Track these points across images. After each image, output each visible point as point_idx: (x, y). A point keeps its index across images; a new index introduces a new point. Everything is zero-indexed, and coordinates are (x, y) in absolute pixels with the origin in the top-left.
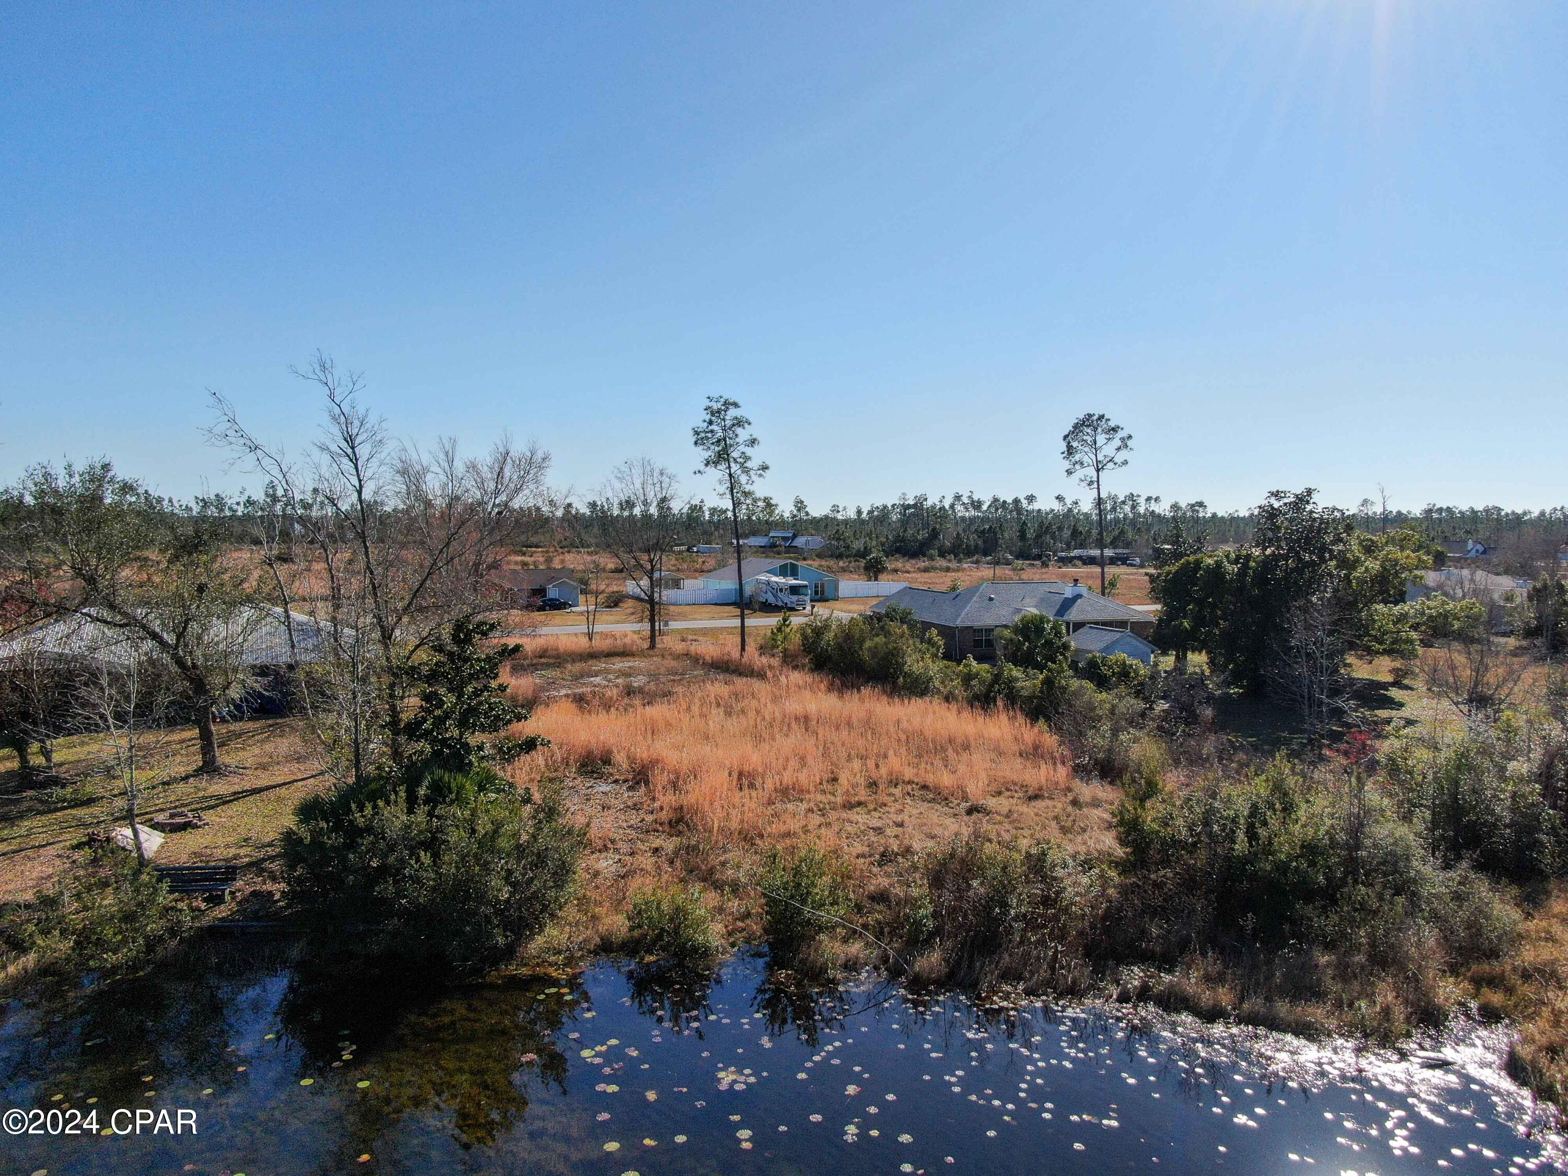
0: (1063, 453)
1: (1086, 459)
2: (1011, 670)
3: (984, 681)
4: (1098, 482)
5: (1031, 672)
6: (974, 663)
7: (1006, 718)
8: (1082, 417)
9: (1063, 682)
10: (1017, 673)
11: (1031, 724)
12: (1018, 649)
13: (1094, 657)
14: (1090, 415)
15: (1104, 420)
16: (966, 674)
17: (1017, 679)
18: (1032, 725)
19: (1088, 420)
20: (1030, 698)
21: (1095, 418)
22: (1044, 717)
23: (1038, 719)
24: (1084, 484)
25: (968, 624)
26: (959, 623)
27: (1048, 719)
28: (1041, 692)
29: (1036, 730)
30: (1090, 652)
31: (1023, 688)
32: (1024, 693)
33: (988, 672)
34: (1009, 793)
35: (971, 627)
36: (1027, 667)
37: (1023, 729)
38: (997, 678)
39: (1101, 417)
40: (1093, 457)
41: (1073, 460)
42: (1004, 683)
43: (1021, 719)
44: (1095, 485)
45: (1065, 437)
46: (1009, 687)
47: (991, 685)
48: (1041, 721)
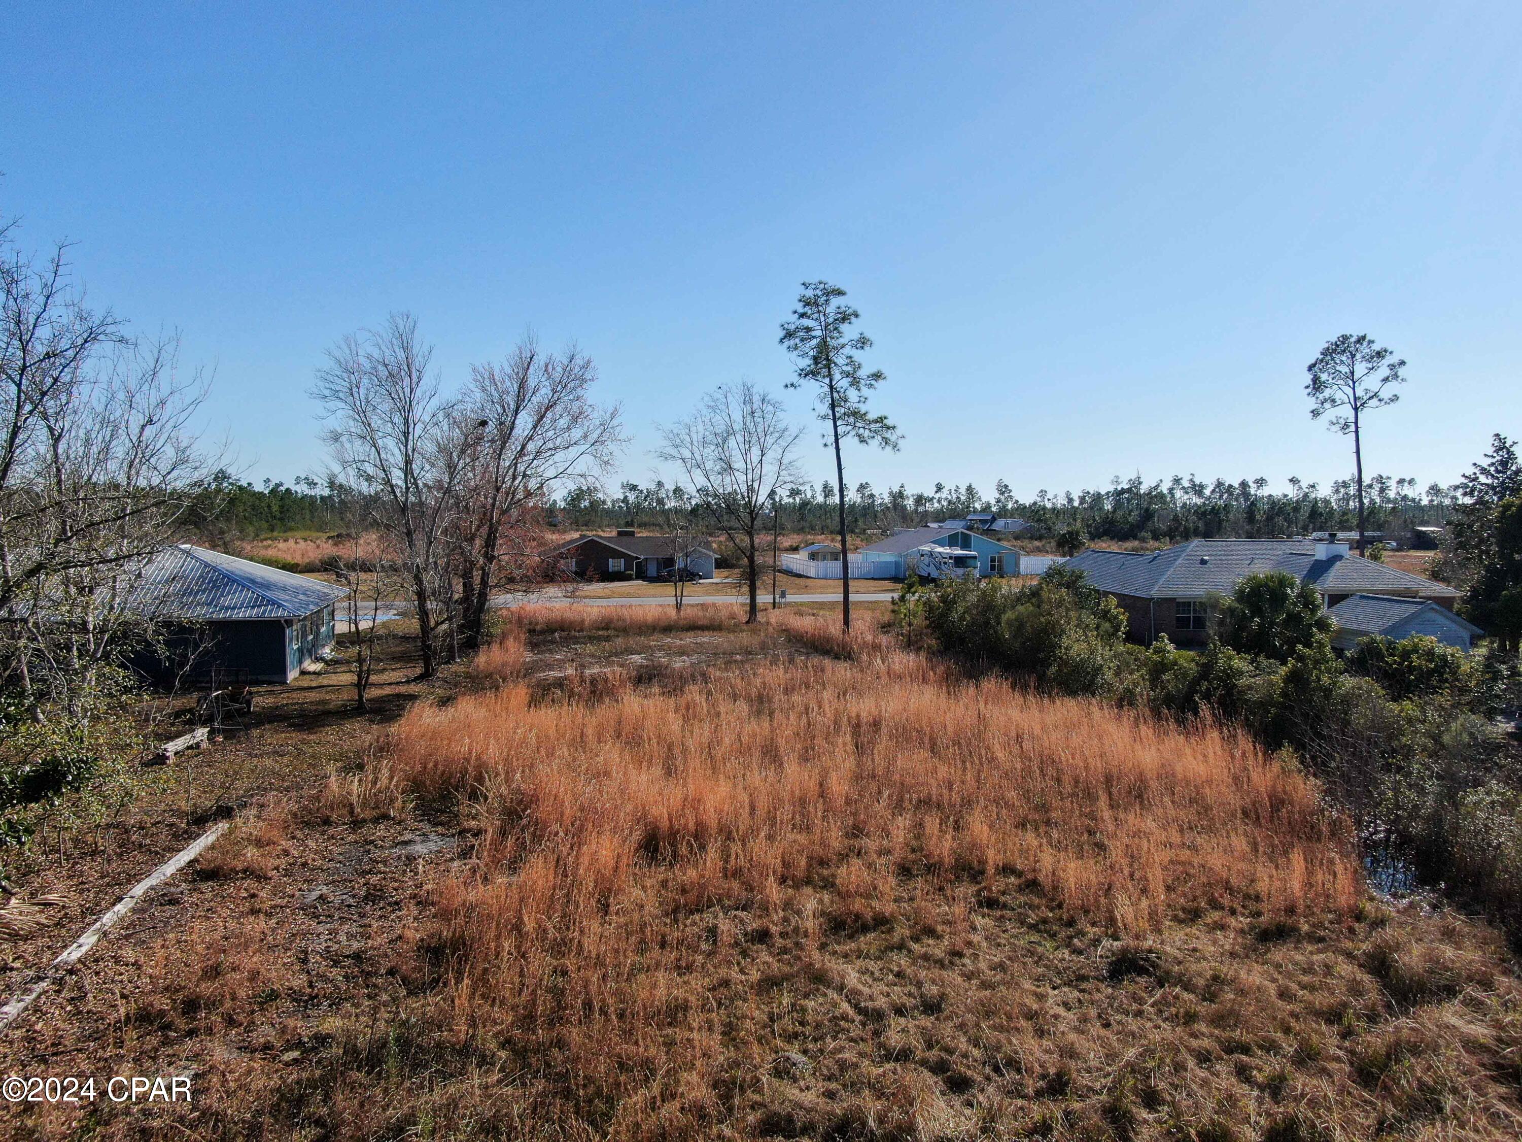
0: (1307, 387)
1: (1339, 396)
2: (1230, 658)
3: (1185, 675)
4: (1356, 423)
5: (1264, 661)
6: (1171, 647)
7: (1218, 741)
8: (1334, 340)
9: (1325, 680)
10: (1240, 663)
11: (1264, 754)
12: (1242, 628)
13: (1373, 641)
14: (1345, 338)
15: (1365, 343)
16: (1156, 664)
17: (1241, 673)
18: (1267, 758)
19: (1343, 343)
20: (1263, 705)
21: (1353, 340)
22: (1291, 742)
23: (1280, 746)
24: (1336, 428)
25: (1169, 594)
26: (1155, 593)
27: (1300, 747)
28: (1284, 694)
29: (1276, 767)
30: (1366, 634)
31: (1250, 688)
32: (1253, 696)
33: (1193, 660)
34: (1216, 915)
35: (1172, 600)
36: (1257, 655)
37: (1251, 762)
38: (1206, 670)
39: (1361, 340)
40: (1349, 391)
41: (1321, 396)
42: (1220, 679)
43: (1245, 742)
44: (1353, 428)
45: (1310, 368)
46: (1225, 686)
47: (1196, 681)
48: (1286, 751)
